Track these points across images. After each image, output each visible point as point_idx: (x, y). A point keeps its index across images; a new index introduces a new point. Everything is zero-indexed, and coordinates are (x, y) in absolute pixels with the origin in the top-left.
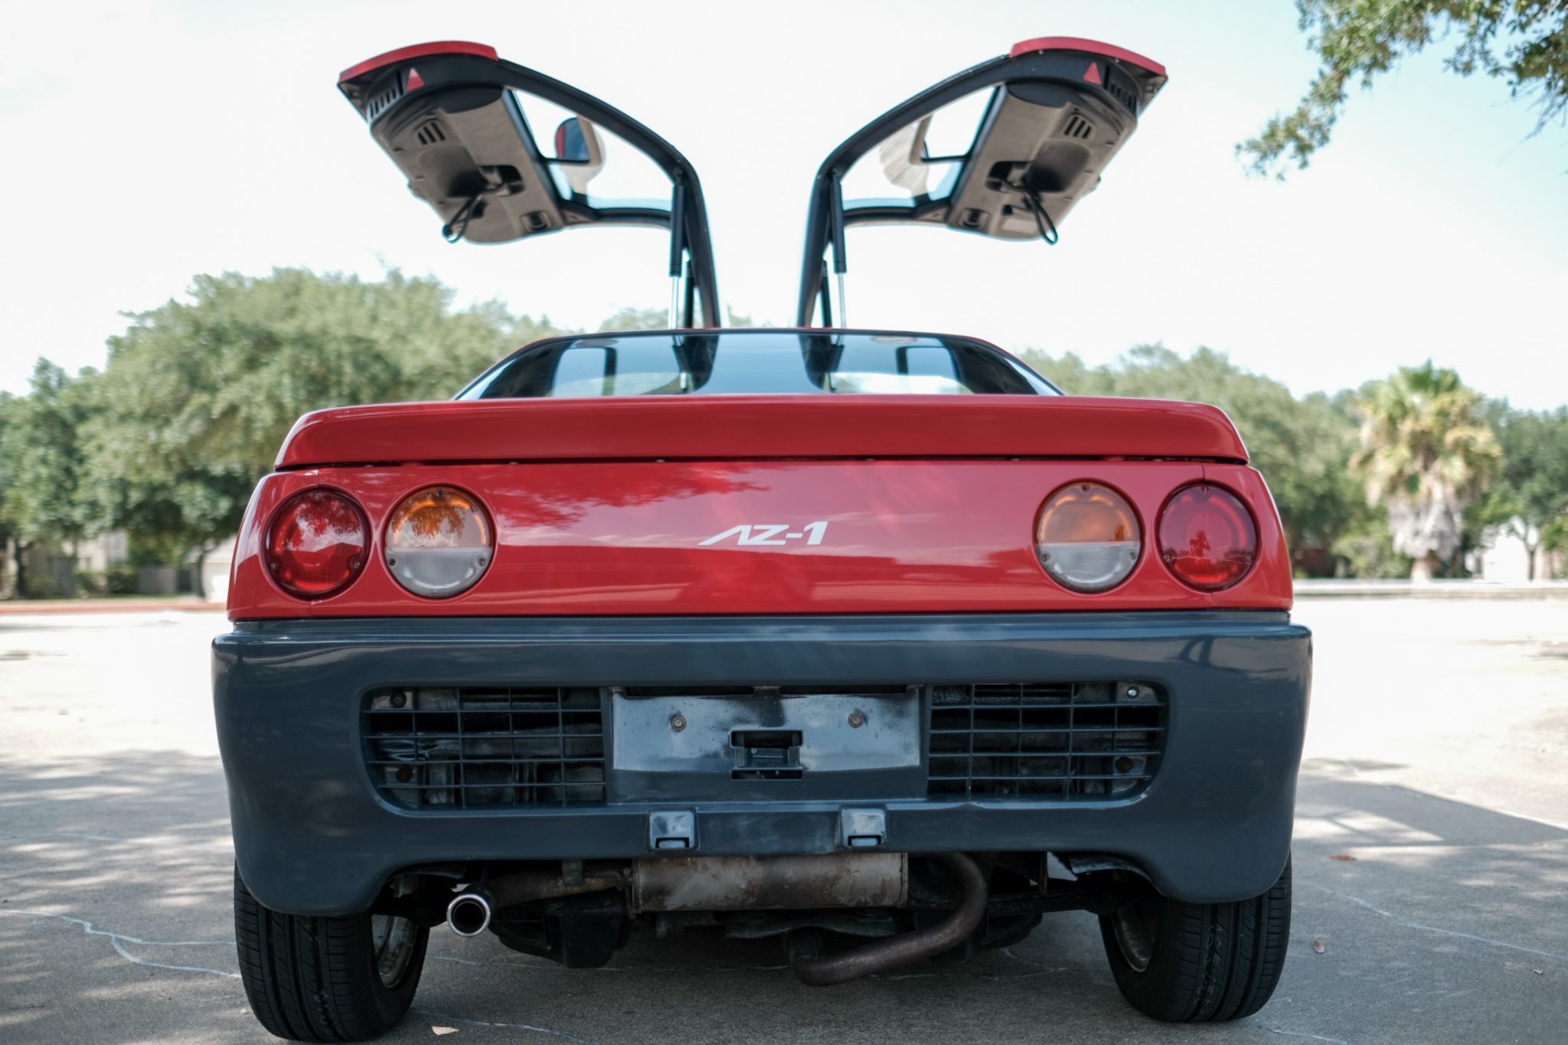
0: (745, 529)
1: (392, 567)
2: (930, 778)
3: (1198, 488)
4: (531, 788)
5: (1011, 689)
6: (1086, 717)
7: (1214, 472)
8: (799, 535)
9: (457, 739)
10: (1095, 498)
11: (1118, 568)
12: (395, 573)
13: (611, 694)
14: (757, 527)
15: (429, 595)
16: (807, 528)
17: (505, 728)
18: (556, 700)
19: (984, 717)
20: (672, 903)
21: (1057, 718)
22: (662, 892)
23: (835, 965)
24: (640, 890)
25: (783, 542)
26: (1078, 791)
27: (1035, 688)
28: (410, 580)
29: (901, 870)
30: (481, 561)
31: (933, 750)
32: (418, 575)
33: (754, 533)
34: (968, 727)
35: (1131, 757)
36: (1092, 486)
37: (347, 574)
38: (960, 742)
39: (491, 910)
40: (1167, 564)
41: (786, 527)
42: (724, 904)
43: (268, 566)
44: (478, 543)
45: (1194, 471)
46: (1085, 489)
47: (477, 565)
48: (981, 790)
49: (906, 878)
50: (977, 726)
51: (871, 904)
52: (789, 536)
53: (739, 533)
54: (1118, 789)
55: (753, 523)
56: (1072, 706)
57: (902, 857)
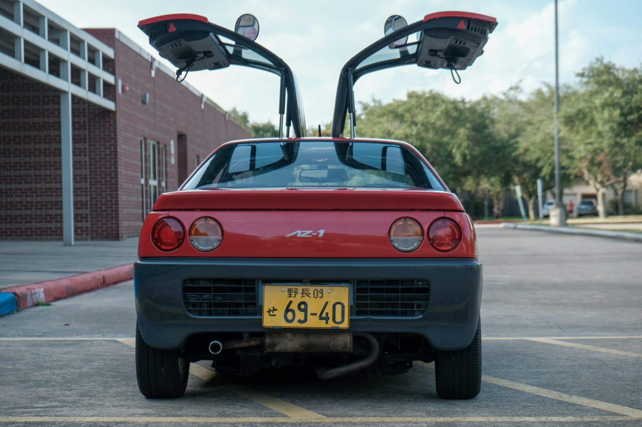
0: (300, 232)
1: (192, 242)
2: (357, 309)
3: (442, 220)
4: (233, 310)
5: (381, 282)
6: (404, 291)
7: (447, 215)
8: (316, 234)
9: (211, 294)
10: (409, 223)
11: (416, 245)
12: (193, 244)
13: (258, 282)
14: (303, 231)
15: (203, 250)
16: (318, 232)
17: (226, 292)
18: (242, 283)
19: (372, 290)
20: (277, 349)
21: (396, 291)
22: (274, 345)
23: (330, 371)
24: (267, 345)
25: (311, 236)
26: (404, 313)
27: (390, 282)
28: (197, 246)
29: (350, 339)
30: (219, 240)
31: (357, 300)
32: (199, 244)
33: (302, 233)
34: (368, 293)
35: (421, 304)
36: (408, 219)
37: (178, 244)
38: (366, 298)
39: (222, 347)
40: (431, 244)
41: (311, 231)
42: (294, 349)
43: (153, 241)
44: (218, 235)
45: (441, 214)
46: (406, 220)
47: (218, 242)
48: (373, 313)
49: (352, 342)
50: (370, 293)
51: (341, 351)
52: (313, 234)
53: (298, 233)
54: (416, 314)
55: (302, 230)
56: (400, 287)
57: (351, 335)
